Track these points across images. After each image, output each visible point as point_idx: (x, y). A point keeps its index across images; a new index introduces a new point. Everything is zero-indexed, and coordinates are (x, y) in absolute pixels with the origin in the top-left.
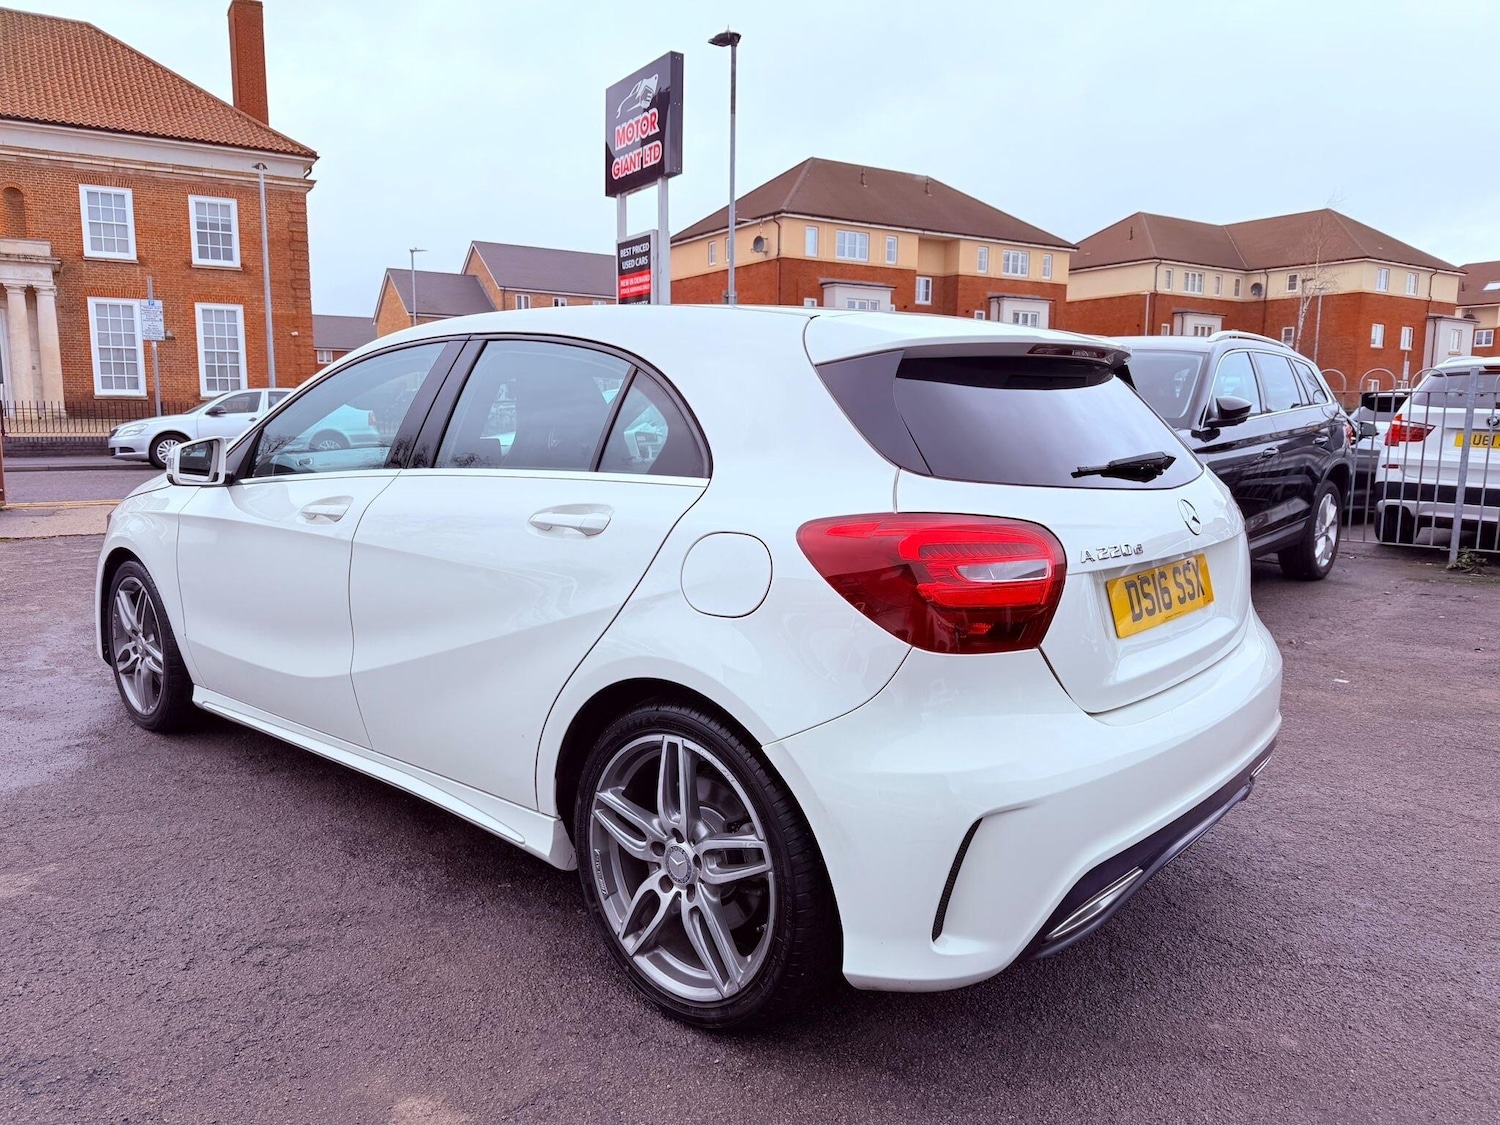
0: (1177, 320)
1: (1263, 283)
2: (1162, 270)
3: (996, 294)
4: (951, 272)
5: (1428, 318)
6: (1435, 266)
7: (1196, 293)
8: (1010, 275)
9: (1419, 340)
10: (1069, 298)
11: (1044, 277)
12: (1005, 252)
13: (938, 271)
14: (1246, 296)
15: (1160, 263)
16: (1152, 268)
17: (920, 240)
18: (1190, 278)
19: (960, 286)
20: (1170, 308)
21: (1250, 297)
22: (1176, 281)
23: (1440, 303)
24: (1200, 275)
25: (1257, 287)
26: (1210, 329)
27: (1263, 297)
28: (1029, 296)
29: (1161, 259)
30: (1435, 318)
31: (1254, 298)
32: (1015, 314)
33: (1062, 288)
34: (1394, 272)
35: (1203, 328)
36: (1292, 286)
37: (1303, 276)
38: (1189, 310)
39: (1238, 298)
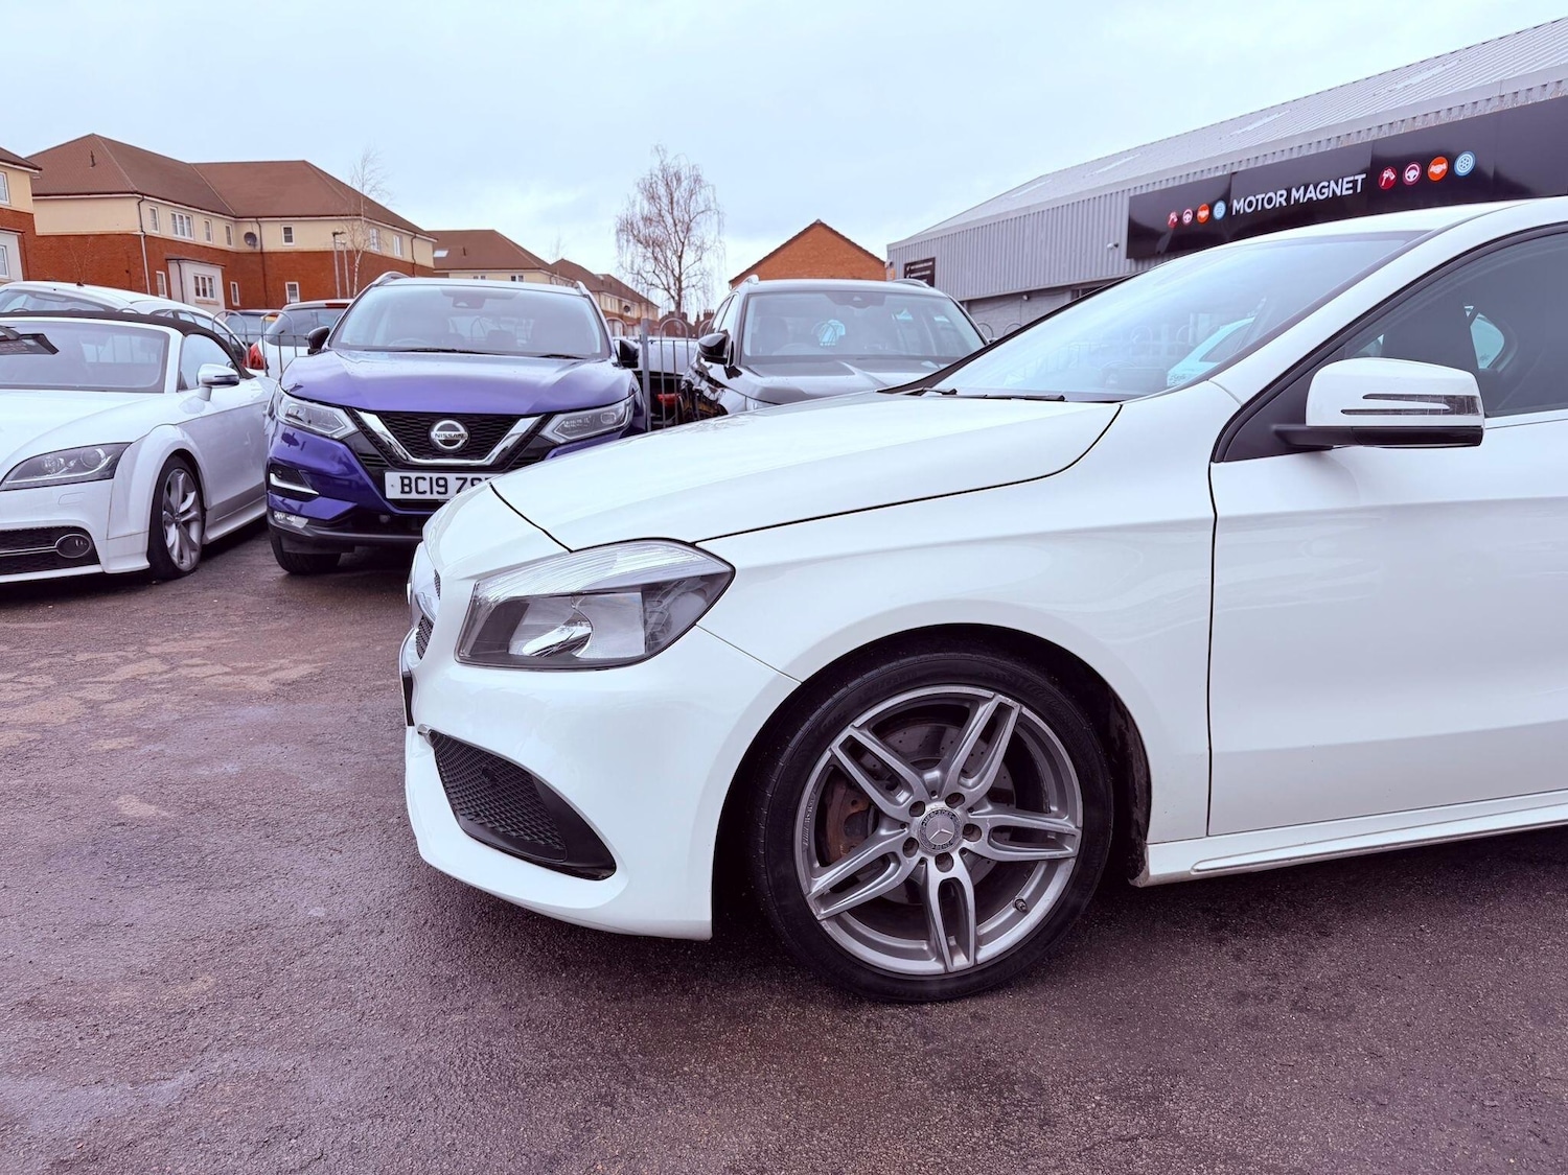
0: (173, 268)
1: (257, 232)
2: (146, 207)
6: (414, 231)
7: (186, 238)
10: (39, 231)
14: (239, 245)
15: (143, 200)
16: (135, 202)
18: (178, 221)
20: (163, 254)
21: (244, 247)
22: (164, 222)
23: (422, 266)
24: (188, 218)
25: (250, 236)
26: (210, 279)
27: (258, 248)
31: (248, 249)
33: (28, 218)
34: (381, 231)
35: (203, 279)
36: (289, 239)
37: (298, 229)
38: (183, 257)
39: (231, 248)
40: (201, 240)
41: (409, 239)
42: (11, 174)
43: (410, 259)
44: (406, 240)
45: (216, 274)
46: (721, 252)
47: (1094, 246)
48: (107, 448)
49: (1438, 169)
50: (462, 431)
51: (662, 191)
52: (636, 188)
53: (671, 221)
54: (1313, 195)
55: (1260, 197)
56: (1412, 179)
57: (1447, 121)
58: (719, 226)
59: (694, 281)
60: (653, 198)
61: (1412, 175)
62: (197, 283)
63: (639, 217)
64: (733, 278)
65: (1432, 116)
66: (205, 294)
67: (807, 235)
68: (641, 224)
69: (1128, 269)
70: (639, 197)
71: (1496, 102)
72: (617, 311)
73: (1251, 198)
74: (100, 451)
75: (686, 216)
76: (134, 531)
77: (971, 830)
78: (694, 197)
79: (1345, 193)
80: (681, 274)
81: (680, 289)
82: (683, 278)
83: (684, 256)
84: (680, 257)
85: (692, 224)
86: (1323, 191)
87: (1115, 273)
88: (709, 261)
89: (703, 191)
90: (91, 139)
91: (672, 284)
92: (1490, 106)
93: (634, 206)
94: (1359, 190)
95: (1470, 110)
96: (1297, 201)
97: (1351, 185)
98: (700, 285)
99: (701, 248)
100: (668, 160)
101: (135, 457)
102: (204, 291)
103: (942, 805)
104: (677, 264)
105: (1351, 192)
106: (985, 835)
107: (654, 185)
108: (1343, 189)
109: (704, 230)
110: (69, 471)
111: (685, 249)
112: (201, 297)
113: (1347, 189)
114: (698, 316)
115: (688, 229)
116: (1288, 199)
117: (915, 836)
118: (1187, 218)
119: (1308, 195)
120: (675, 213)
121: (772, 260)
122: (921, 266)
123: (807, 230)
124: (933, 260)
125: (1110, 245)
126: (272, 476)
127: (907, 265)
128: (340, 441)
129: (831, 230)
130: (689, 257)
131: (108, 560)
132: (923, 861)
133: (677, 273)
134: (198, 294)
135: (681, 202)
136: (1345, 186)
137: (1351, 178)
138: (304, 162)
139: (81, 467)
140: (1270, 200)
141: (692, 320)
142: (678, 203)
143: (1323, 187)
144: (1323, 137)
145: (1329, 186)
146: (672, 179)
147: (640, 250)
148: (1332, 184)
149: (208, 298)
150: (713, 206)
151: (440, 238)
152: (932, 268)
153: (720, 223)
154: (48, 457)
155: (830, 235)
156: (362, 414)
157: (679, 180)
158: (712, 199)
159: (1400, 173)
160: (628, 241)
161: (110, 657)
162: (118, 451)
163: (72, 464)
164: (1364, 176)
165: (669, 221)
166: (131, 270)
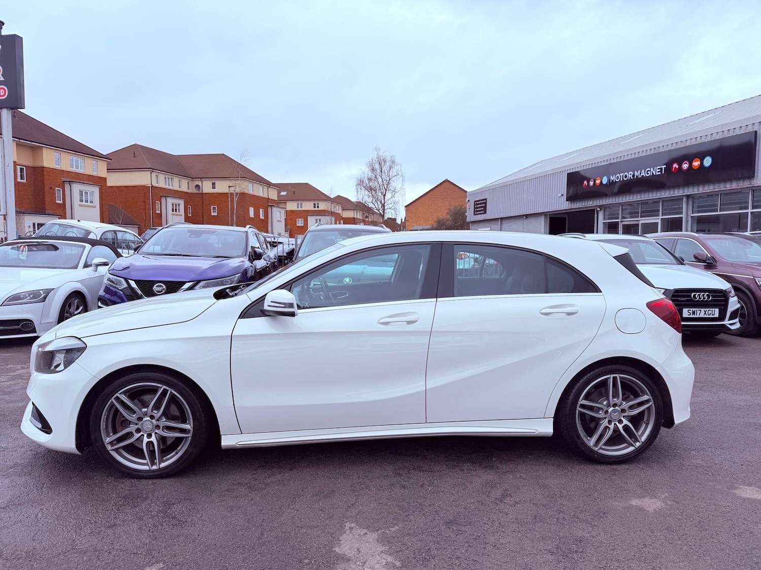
0: (163, 200)
1: (200, 185)
2: (154, 175)
3: (68, 180)
4: (38, 164)
5: (268, 206)
6: (268, 184)
7: (170, 187)
8: (74, 170)
9: (266, 215)
10: (108, 185)
11: (94, 173)
12: (71, 157)
13: (29, 163)
14: (193, 190)
15: (153, 171)
16: (149, 173)
17: (17, 144)
18: (167, 180)
19: (45, 173)
20: (159, 194)
21: (195, 191)
22: (161, 181)
23: (272, 200)
24: (172, 179)
25: (197, 186)
26: (179, 205)
27: (201, 191)
28: (86, 182)
29: (153, 169)
30: (271, 206)
31: (197, 192)
32: (80, 191)
33: (104, 179)
34: (255, 185)
35: (176, 205)
36: (214, 188)
37: (218, 183)
38: (168, 195)
39: (190, 191)
40: (176, 188)
41: (267, 188)
42: (99, 161)
43: (267, 197)
44: (265, 188)
45: (182, 202)
46: (403, 193)
47: (553, 195)
48: (44, 291)
49: (696, 164)
50: (164, 287)
51: (377, 166)
52: (366, 166)
53: (381, 180)
54: (644, 174)
55: (622, 174)
56: (685, 168)
57: (700, 142)
58: (402, 181)
59: (390, 206)
60: (373, 170)
61: (685, 166)
62: (173, 207)
63: (366, 178)
64: (406, 205)
65: (694, 140)
66: (176, 211)
67: (441, 186)
68: (367, 181)
69: (567, 206)
70: (367, 170)
71: (720, 134)
72: (361, 218)
73: (618, 175)
74: (41, 292)
75: (388, 178)
76: (52, 321)
77: (158, 427)
78: (391, 169)
79: (657, 173)
80: (385, 203)
81: (384, 209)
82: (385, 205)
83: (386, 195)
84: (384, 196)
85: (391, 181)
86: (648, 172)
87: (562, 207)
88: (398, 197)
89: (396, 167)
90: (135, 146)
91: (380, 208)
92: (718, 136)
93: (364, 174)
94: (663, 173)
95: (710, 137)
96: (637, 177)
97: (660, 170)
98: (393, 208)
99: (394, 191)
100: (381, 154)
101: (55, 294)
102: (176, 210)
103: (149, 418)
104: (383, 198)
105: (660, 173)
106: (161, 428)
107: (374, 164)
108: (655, 171)
109: (396, 184)
110: (30, 299)
111: (387, 192)
112: (174, 212)
113: (658, 172)
114: (402, 220)
115: (388, 184)
116: (633, 176)
117: (140, 427)
118: (591, 183)
119: (642, 174)
120: (383, 176)
121: (425, 197)
122: (481, 202)
123: (441, 184)
124: (486, 199)
125: (560, 195)
126: (99, 302)
127: (475, 202)
128: (121, 290)
129: (452, 183)
130: (388, 196)
131: (40, 331)
132: (143, 435)
133: (383, 202)
134: (173, 211)
135: (386, 172)
136: (657, 170)
137: (660, 167)
138: (223, 154)
139: (34, 297)
140: (626, 177)
141: (399, 222)
142: (384, 172)
143: (648, 171)
144: (648, 148)
145: (650, 171)
146: (381, 162)
147: (366, 193)
148: (652, 169)
149: (177, 213)
150: (400, 173)
151: (280, 187)
152: (486, 203)
153: (403, 181)
154: (23, 294)
155: (452, 186)
156: (129, 281)
157: (385, 162)
158: (400, 170)
159: (680, 165)
160: (361, 189)
161: (19, 367)
162: (48, 292)
163: (31, 296)
164: (665, 166)
165: (380, 180)
166: (146, 201)
